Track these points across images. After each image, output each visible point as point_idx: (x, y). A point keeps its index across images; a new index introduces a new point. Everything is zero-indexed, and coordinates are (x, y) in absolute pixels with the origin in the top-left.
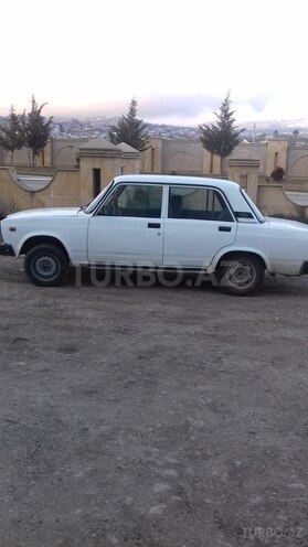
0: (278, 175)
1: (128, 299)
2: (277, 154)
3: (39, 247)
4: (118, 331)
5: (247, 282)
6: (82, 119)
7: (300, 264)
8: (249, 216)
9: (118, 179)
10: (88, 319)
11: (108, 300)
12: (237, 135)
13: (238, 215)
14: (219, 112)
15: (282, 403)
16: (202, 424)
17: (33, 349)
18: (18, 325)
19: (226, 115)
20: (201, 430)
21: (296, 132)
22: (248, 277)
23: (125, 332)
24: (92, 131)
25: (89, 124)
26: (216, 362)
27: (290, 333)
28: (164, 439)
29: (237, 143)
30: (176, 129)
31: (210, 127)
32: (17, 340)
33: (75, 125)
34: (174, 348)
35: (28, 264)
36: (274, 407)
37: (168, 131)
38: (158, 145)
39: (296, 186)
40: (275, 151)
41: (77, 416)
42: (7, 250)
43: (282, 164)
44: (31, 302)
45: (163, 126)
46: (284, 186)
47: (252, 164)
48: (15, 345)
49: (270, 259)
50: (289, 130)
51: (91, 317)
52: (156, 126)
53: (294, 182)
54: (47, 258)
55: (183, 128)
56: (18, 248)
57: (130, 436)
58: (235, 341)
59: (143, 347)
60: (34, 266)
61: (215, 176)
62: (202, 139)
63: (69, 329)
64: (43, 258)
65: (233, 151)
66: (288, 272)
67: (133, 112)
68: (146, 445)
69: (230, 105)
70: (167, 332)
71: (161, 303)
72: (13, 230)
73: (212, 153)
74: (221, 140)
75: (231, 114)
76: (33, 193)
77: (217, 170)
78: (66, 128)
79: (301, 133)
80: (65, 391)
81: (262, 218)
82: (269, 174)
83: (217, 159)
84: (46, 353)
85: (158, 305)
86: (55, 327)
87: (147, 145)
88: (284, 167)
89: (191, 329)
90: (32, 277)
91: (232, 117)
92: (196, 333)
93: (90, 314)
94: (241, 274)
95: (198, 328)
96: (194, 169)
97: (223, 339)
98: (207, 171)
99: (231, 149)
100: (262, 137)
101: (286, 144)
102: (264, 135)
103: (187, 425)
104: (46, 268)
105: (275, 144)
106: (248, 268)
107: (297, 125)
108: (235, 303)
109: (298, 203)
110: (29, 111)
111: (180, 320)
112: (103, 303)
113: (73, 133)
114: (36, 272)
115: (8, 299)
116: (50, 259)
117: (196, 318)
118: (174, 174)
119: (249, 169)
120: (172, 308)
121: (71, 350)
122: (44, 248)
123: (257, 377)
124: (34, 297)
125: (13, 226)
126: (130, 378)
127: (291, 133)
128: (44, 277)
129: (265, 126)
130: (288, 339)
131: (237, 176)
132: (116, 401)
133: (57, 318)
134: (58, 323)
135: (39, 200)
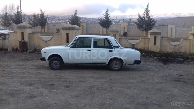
0: (125, 34)
1: (82, 73)
2: (124, 27)
3: (54, 58)
4: (81, 82)
5: (118, 67)
6: (56, 15)
7: (133, 61)
8: (118, 47)
9: (78, 37)
10: (71, 79)
11: (76, 74)
12: (111, 21)
13: (114, 47)
14: (105, 14)
15: (130, 97)
16: (109, 103)
17: (57, 87)
18: (50, 81)
19: (107, 15)
20: (109, 104)
21: (130, 20)
22: (118, 65)
23: (83, 82)
24: (60, 20)
25: (59, 17)
26: (111, 88)
27: (131, 81)
28: (99, 106)
29: (111, 24)
30: (90, 19)
31: (102, 19)
32: (51, 85)
33: (54, 18)
34: (98, 85)
35: (50, 63)
36: (128, 98)
37: (87, 20)
38: (85, 25)
39: (131, 38)
40: (123, 27)
41: (74, 102)
42: (43, 59)
43: (126, 31)
44: (52, 75)
45: (85, 18)
46: (128, 38)
47: (117, 31)
48: (51, 86)
49: (125, 60)
50: (128, 19)
51: (72, 78)
52: (83, 18)
53: (130, 36)
54: (56, 61)
55: (92, 19)
56: (47, 58)
57: (90, 106)
58: (116, 83)
59: (89, 85)
60: (52, 64)
61: (104, 35)
62: (99, 23)
63: (66, 81)
64: (55, 61)
65: (110, 27)
66: (130, 64)
67: (76, 14)
68: (95, 108)
69: (108, 12)
70: (96, 81)
71: (92, 74)
72: (45, 53)
73: (103, 27)
74: (106, 23)
75: (109, 14)
76: (46, 41)
77: (105, 33)
78: (51, 19)
79: (132, 20)
80: (69, 96)
81: (121, 48)
82: (122, 34)
83: (105, 29)
84: (61, 88)
85: (91, 74)
86: (62, 81)
87: (81, 25)
88: (127, 32)
89: (102, 80)
90: (51, 67)
91: (109, 16)
92: (104, 82)
93: (71, 77)
94: (116, 64)
95: (105, 80)
96: (97, 33)
97: (112, 83)
98: (101, 33)
99: (109, 26)
100: (119, 22)
101: (127, 24)
102: (120, 21)
103: (105, 103)
104: (56, 64)
105: (124, 24)
106: (118, 63)
107: (131, 17)
108: (115, 73)
109: (132, 43)
110: (40, 14)
111: (99, 78)
112: (75, 74)
113: (53, 21)
114: (53, 66)
115: (45, 74)
116: (57, 61)
117: (103, 77)
118: (90, 34)
119: (116, 33)
120: (96, 75)
121: (68, 87)
122: (55, 58)
123: (123, 92)
124: (53, 73)
125: (45, 51)
126: (87, 93)
127: (129, 20)
128: (55, 67)
129: (120, 18)
130: (131, 82)
131: (112, 35)
132: (84, 98)
133: (62, 79)
134: (62, 80)
135: (48, 44)
